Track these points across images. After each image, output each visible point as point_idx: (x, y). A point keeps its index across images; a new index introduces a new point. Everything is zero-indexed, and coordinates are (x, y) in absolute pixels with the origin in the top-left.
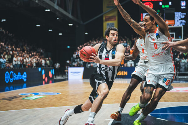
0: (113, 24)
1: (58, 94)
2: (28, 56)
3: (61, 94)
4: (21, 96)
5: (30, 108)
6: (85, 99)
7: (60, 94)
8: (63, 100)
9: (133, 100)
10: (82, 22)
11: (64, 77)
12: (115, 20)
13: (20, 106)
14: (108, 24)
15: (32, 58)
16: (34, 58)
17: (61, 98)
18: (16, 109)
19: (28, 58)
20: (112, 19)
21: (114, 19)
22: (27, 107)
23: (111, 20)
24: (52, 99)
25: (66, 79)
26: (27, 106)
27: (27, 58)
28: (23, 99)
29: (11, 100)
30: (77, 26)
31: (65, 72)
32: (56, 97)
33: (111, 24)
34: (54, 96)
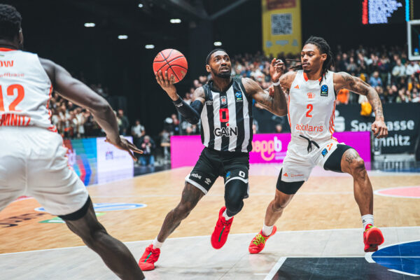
0: (288, 17)
1: (137, 206)
2: (63, 107)
3: (146, 208)
4: (41, 214)
5: (61, 246)
6: (208, 218)
7: (145, 206)
8: (150, 222)
9: (333, 220)
10: (204, 14)
11: (159, 162)
12: (294, 5)
13: (34, 241)
14: (275, 18)
15: (75, 111)
16: (78, 112)
17: (144, 219)
18: (24, 249)
19: (64, 113)
20: (286, 5)
21: (290, 4)
22: (52, 242)
23: (283, 7)
24: (120, 222)
25: (164, 165)
26: (54, 240)
27: (61, 114)
28: (46, 222)
29: (12, 225)
30: (193, 25)
31: (163, 148)
32: (134, 216)
33: (282, 17)
34: (127, 212)
